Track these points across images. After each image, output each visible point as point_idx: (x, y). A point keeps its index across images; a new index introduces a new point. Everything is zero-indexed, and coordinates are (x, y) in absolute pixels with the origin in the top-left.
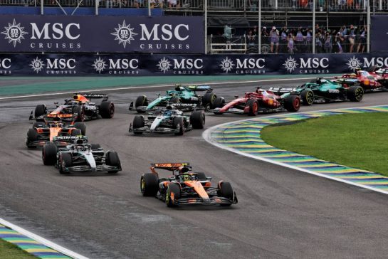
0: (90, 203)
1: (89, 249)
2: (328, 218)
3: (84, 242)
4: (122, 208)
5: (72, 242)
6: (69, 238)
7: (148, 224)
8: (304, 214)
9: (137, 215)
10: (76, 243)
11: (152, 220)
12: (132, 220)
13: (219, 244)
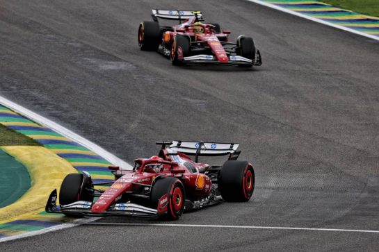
0: (35, 43)
1: (32, 100)
2: (327, 75)
3: (25, 90)
4: (75, 52)
5: (12, 90)
6: (7, 85)
7: (107, 72)
8: (297, 68)
9: (93, 61)
10: (15, 91)
11: (111, 67)
12: (87, 67)
13: (192, 101)
